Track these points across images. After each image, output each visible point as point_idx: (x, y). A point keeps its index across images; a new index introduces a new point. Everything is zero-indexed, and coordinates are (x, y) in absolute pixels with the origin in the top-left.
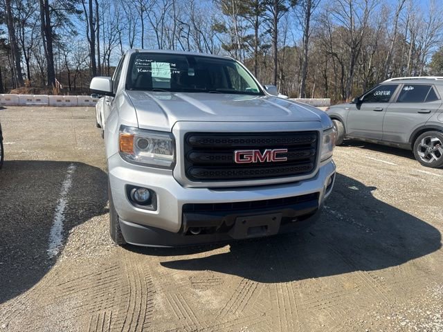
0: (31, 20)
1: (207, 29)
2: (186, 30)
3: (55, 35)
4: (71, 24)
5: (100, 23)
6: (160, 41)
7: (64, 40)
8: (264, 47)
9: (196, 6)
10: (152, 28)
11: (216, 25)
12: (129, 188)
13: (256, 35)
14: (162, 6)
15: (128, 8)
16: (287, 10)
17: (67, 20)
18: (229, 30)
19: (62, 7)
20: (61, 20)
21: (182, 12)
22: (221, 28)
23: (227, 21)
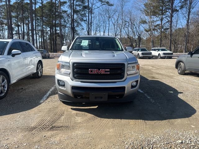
0: (68, 25)
1: (137, 23)
2: (128, 24)
3: (76, 30)
4: (82, 25)
5: (92, 24)
6: (116, 30)
7: (79, 32)
8: (165, 29)
9: (133, 14)
10: (113, 24)
11: (142, 21)
12: (58, 80)
13: (162, 24)
14: (118, 15)
15: (103, 17)
16: (178, 11)
17: (80, 24)
18: (148, 23)
19: (79, 19)
20: (79, 24)
21: (126, 17)
22: (144, 22)
23: (147, 18)
